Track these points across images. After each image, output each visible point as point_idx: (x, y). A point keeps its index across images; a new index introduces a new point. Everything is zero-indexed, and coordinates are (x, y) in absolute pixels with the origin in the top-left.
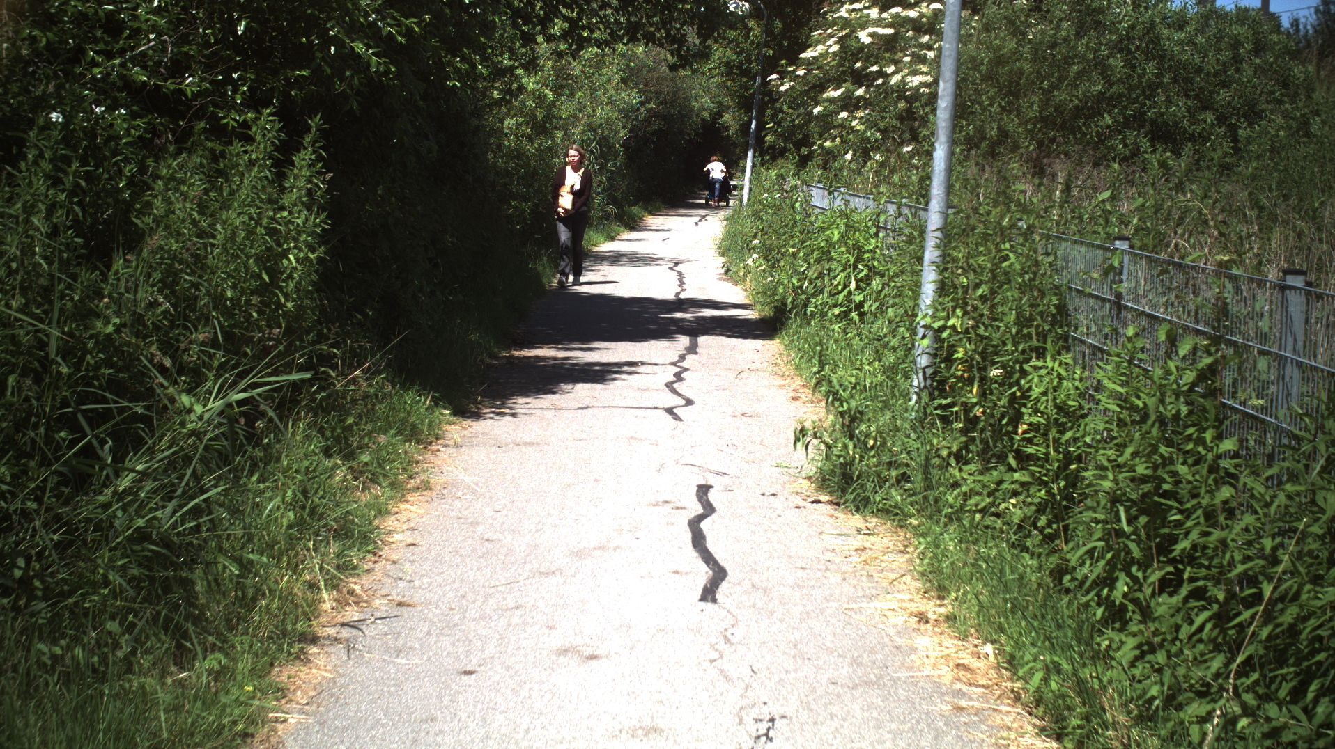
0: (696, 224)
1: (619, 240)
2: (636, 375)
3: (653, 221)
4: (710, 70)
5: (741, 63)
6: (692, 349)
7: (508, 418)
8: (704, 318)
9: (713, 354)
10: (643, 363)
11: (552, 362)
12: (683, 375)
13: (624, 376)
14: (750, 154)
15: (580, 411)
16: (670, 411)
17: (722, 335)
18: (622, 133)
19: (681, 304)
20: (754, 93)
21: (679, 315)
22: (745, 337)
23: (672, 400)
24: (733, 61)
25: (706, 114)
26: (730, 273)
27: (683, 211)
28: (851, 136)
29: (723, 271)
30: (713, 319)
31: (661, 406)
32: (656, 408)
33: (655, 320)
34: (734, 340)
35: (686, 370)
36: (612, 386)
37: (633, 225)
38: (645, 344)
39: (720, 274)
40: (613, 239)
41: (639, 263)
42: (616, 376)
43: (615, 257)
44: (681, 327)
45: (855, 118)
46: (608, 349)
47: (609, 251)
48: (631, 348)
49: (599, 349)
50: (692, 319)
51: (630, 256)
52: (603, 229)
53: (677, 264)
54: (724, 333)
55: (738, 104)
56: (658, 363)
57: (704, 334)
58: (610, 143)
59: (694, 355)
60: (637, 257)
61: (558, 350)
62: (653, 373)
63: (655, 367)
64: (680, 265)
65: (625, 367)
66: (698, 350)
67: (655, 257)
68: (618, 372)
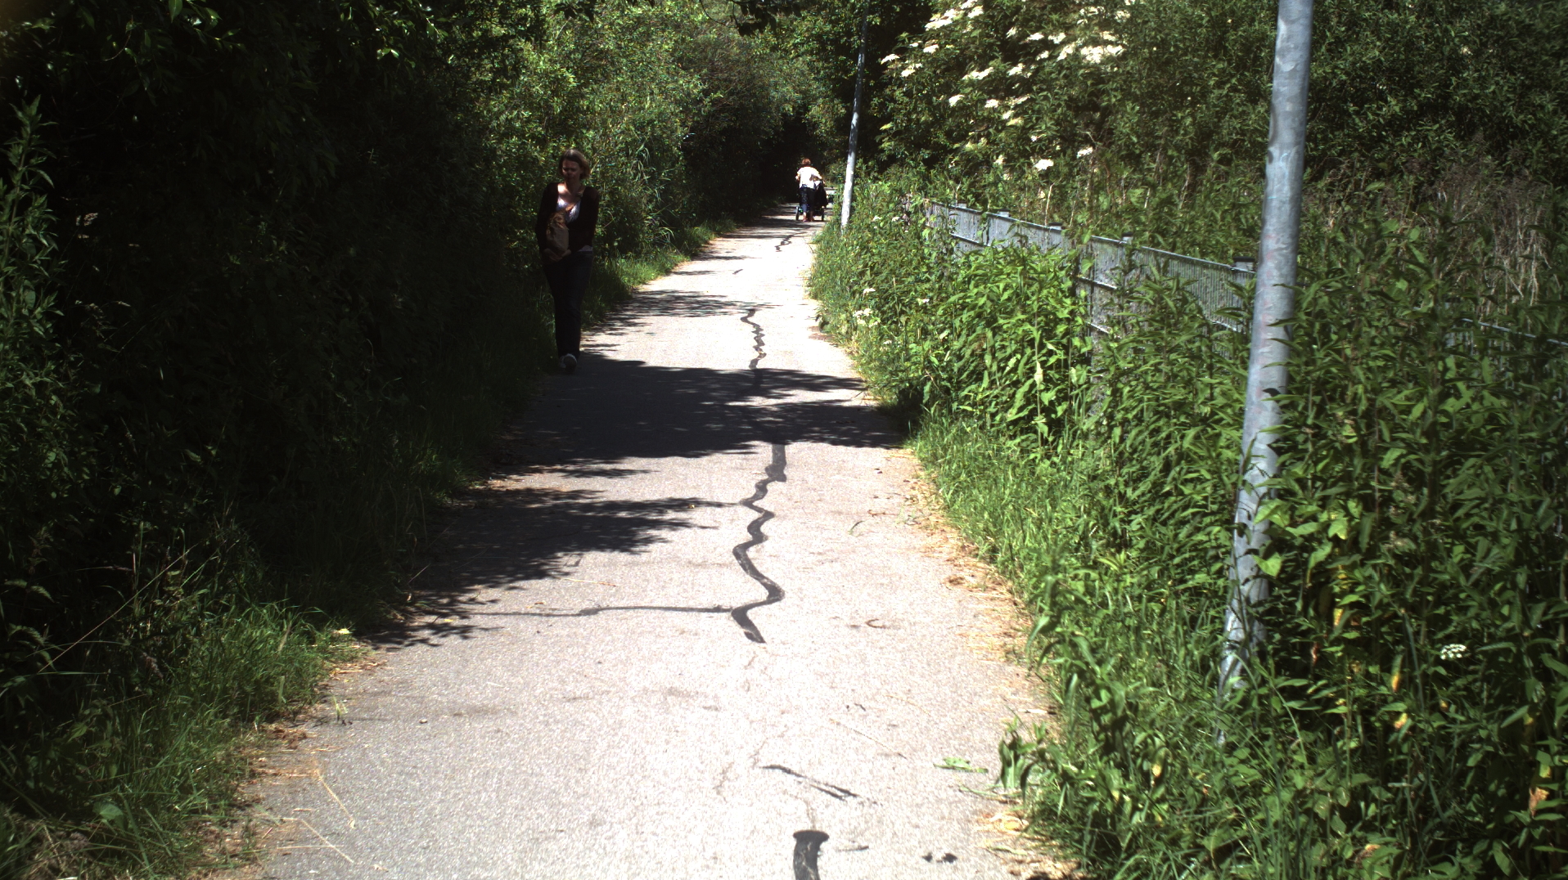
0: (778, 248)
1: (676, 273)
2: (684, 531)
3: (722, 245)
4: (795, 46)
5: (838, 36)
6: (777, 471)
7: (454, 640)
8: (792, 408)
9: (810, 478)
10: (698, 503)
11: (550, 503)
12: (764, 529)
13: (664, 533)
14: (851, 159)
15: (583, 619)
16: (740, 616)
17: (822, 440)
18: (679, 133)
19: (759, 380)
20: (855, 75)
21: (757, 402)
22: (859, 444)
23: (744, 590)
24: (827, 33)
25: (789, 108)
26: (828, 327)
27: (761, 231)
28: (1003, 135)
29: (817, 324)
30: (806, 408)
31: (726, 604)
32: (718, 609)
33: (721, 412)
34: (841, 448)
35: (768, 515)
36: (644, 557)
37: (696, 251)
38: (704, 460)
39: (813, 328)
40: (668, 272)
41: (699, 312)
42: (653, 532)
43: (668, 302)
44: (758, 425)
45: (1007, 108)
46: (645, 472)
47: (661, 292)
48: (681, 470)
49: (631, 472)
50: (775, 409)
51: (688, 300)
52: (655, 259)
53: (752, 312)
54: (826, 436)
55: (833, 90)
56: (722, 501)
57: (795, 438)
58: (664, 144)
59: (780, 484)
60: (698, 302)
61: (566, 477)
62: (714, 525)
63: (718, 510)
64: (757, 313)
65: (670, 511)
66: (785, 472)
67: (723, 300)
68: (656, 524)
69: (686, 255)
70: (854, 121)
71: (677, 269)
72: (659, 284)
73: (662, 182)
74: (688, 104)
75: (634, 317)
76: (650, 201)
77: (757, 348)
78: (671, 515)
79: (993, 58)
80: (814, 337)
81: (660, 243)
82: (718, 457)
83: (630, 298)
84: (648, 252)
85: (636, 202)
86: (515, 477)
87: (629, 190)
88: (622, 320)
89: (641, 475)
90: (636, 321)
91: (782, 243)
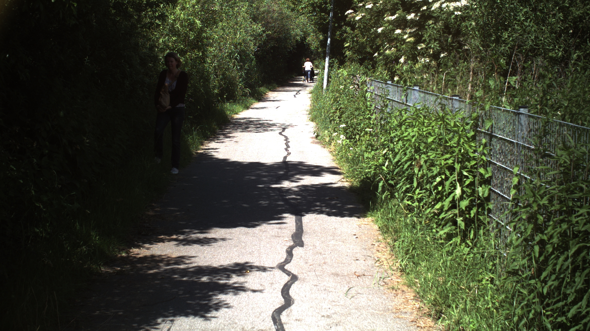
0: (295, 96)
1: (252, 108)
3: (272, 95)
5: (321, 4)
6: (298, 238)
11: (163, 268)
12: (292, 292)
13: (229, 298)
18: (253, 49)
19: (288, 170)
26: (319, 138)
27: (287, 89)
29: (314, 136)
33: (267, 192)
37: (260, 98)
38: (257, 230)
39: (312, 138)
40: (247, 108)
41: (260, 129)
42: (222, 297)
43: (246, 124)
44: (287, 201)
45: (406, 33)
46: (223, 239)
47: (245, 118)
48: (243, 238)
49: (215, 240)
50: (296, 189)
51: (255, 123)
52: (242, 103)
53: (284, 129)
54: (324, 209)
55: (319, 29)
56: (267, 265)
57: (308, 211)
58: (246, 53)
59: (300, 248)
60: (260, 124)
61: (177, 245)
62: (261, 288)
63: (264, 274)
64: (286, 130)
65: (234, 276)
66: (303, 239)
67: (271, 122)
68: (224, 289)
69: (256, 100)
70: (329, 42)
71: (252, 106)
72: (244, 114)
73: (245, 69)
74: (257, 37)
75: (230, 133)
76: (241, 77)
77: (286, 150)
78: (235, 279)
79: (398, 10)
80: (313, 142)
81: (245, 95)
82: (265, 227)
83: (229, 121)
84: (240, 100)
85: (234, 78)
86: (147, 245)
87: (231, 73)
88: (224, 134)
89: (220, 243)
90: (231, 135)
91: (297, 94)
